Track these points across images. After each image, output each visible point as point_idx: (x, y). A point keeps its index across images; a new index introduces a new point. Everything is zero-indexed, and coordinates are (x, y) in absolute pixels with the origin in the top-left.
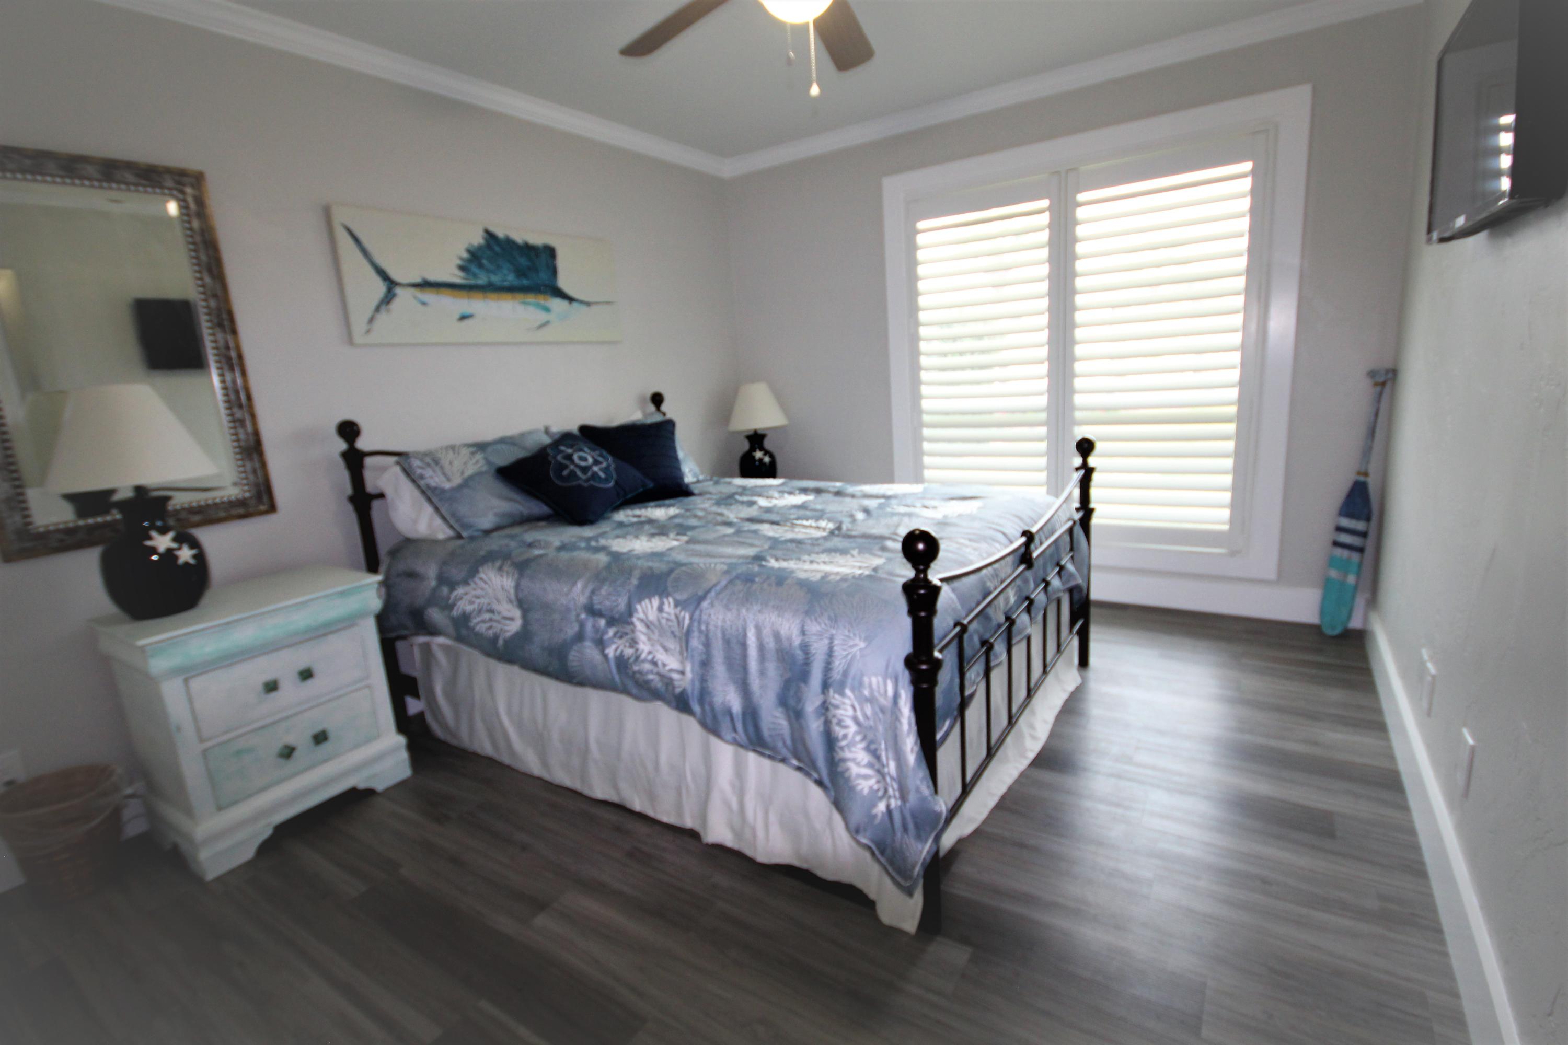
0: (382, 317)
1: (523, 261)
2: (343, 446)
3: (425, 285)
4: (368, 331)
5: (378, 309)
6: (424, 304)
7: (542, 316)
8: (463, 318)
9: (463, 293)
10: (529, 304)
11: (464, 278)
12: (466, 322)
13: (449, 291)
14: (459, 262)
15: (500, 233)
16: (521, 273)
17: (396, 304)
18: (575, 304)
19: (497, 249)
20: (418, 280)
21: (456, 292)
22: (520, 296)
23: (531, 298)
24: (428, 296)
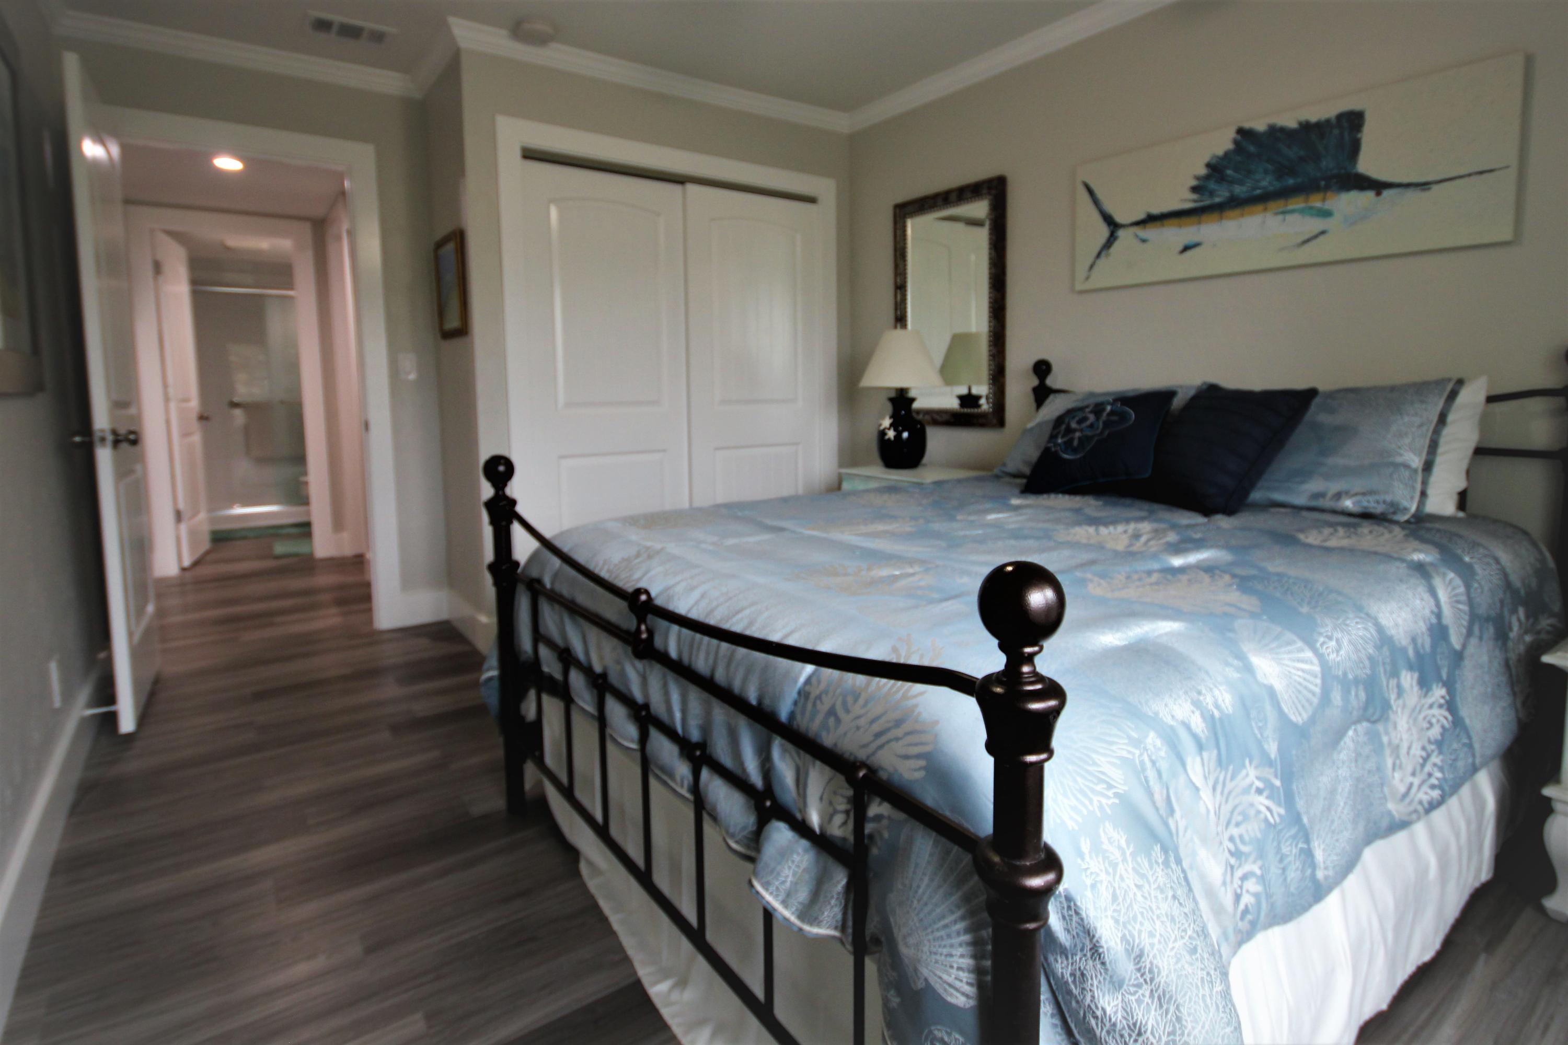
0: (1102, 262)
1: (1292, 153)
2: (1035, 382)
3: (1151, 219)
4: (1087, 278)
5: (1099, 255)
6: (1144, 241)
7: (1314, 224)
8: (1186, 249)
9: (1194, 219)
10: (1292, 212)
11: (1195, 201)
12: (1189, 253)
13: (1175, 221)
14: (1194, 183)
15: (1260, 126)
16: (1282, 170)
17: (1117, 247)
18: (1387, 193)
19: (1252, 149)
20: (1141, 216)
21: (1185, 220)
22: (1273, 205)
23: (1297, 203)
24: (1150, 233)
